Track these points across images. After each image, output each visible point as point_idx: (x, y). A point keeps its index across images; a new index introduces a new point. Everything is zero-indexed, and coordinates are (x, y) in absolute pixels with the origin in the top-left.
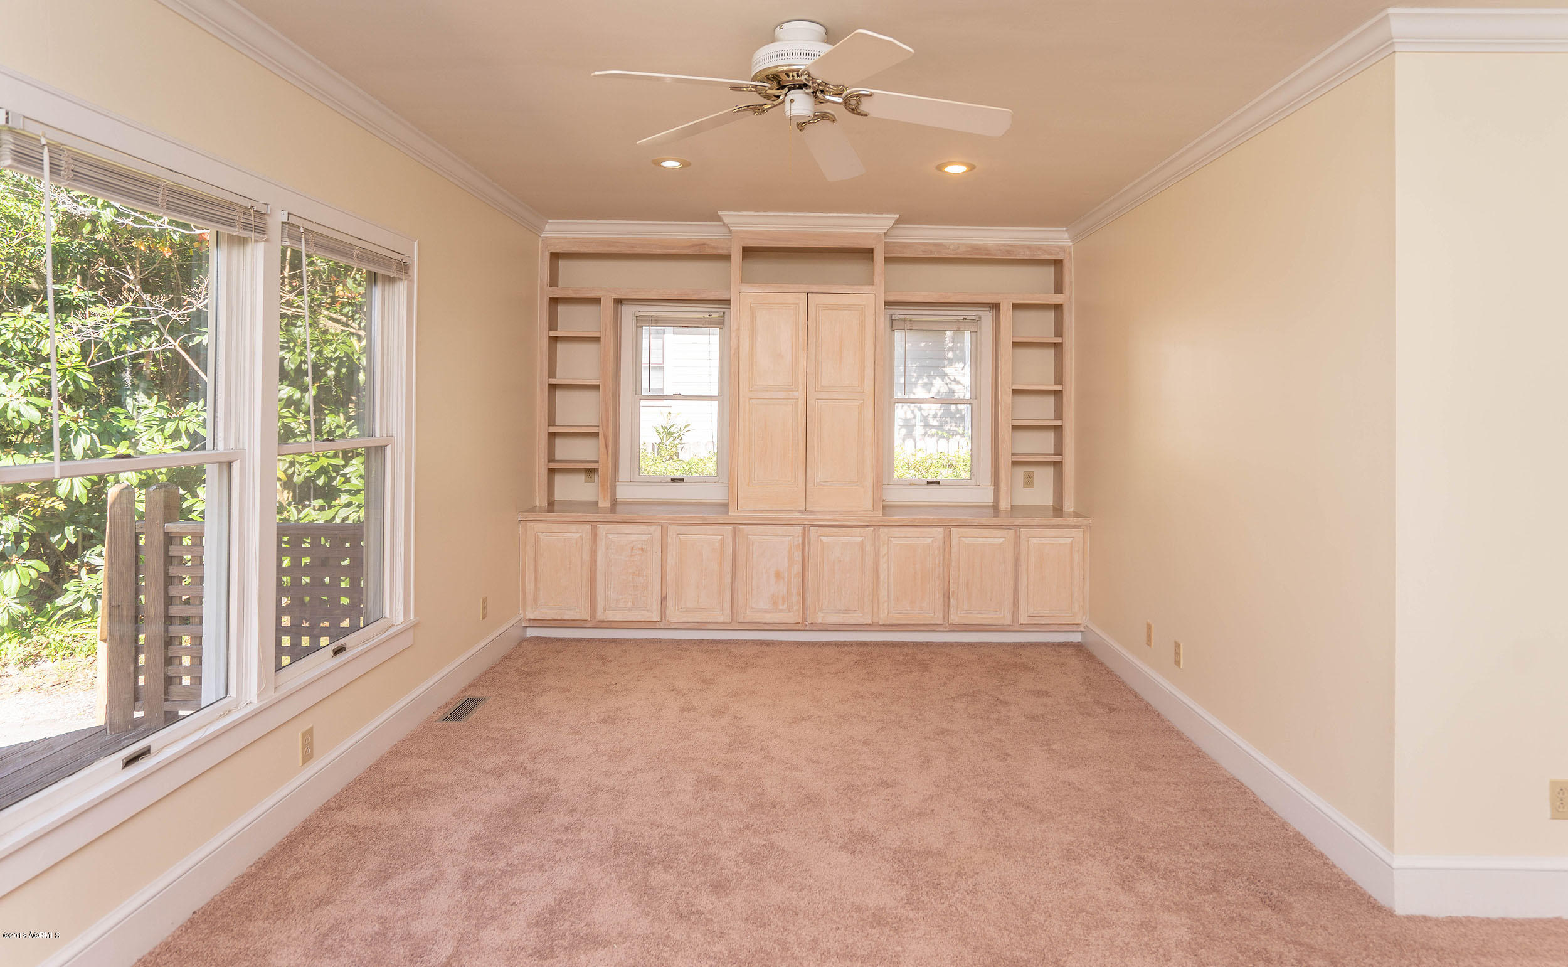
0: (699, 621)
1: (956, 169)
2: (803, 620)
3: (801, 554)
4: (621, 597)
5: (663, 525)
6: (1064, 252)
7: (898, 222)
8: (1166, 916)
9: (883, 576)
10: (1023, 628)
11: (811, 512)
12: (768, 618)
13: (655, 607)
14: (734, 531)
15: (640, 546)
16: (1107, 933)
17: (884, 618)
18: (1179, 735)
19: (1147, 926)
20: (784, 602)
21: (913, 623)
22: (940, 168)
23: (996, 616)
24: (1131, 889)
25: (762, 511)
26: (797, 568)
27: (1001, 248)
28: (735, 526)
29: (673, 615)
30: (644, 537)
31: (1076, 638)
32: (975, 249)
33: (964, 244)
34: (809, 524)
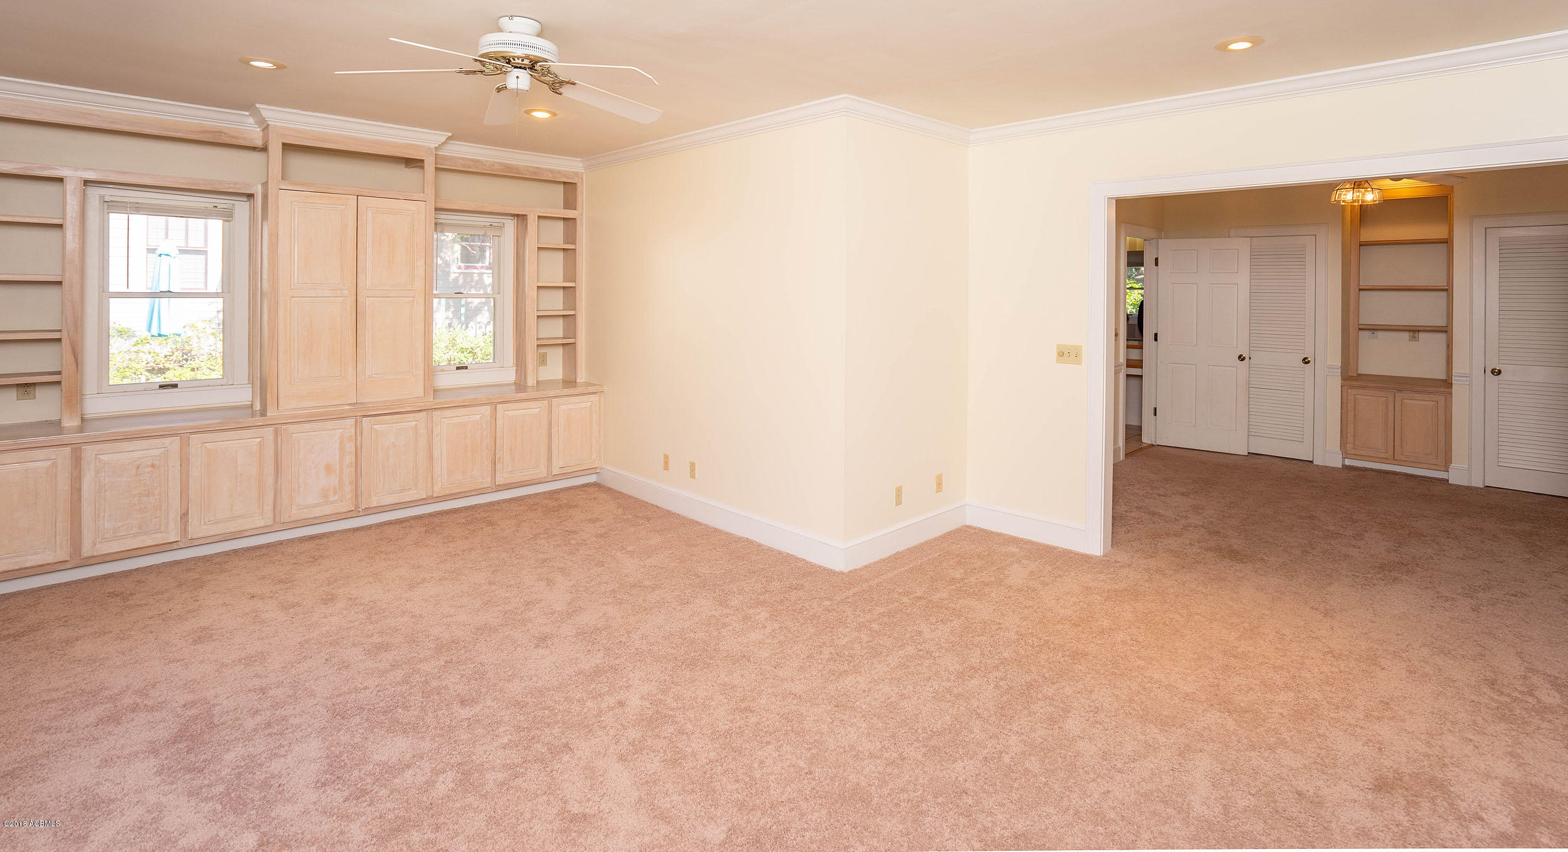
0: (233, 530)
1: (541, 115)
2: (357, 506)
3: (353, 445)
4: (120, 524)
5: (183, 436)
6: (578, 177)
7: (449, 138)
8: (751, 611)
9: (436, 454)
10: (555, 478)
11: (360, 403)
12: (317, 512)
13: (172, 525)
14: (276, 430)
15: (150, 463)
16: (731, 628)
17: (438, 490)
18: (699, 524)
19: (746, 618)
20: (335, 493)
21: (464, 490)
22: (528, 112)
23: (534, 472)
24: (727, 606)
25: (307, 409)
26: (349, 459)
27: (530, 169)
28: (276, 426)
29: (197, 529)
30: (155, 452)
31: (592, 479)
32: (509, 167)
33: (498, 163)
34: (362, 413)
